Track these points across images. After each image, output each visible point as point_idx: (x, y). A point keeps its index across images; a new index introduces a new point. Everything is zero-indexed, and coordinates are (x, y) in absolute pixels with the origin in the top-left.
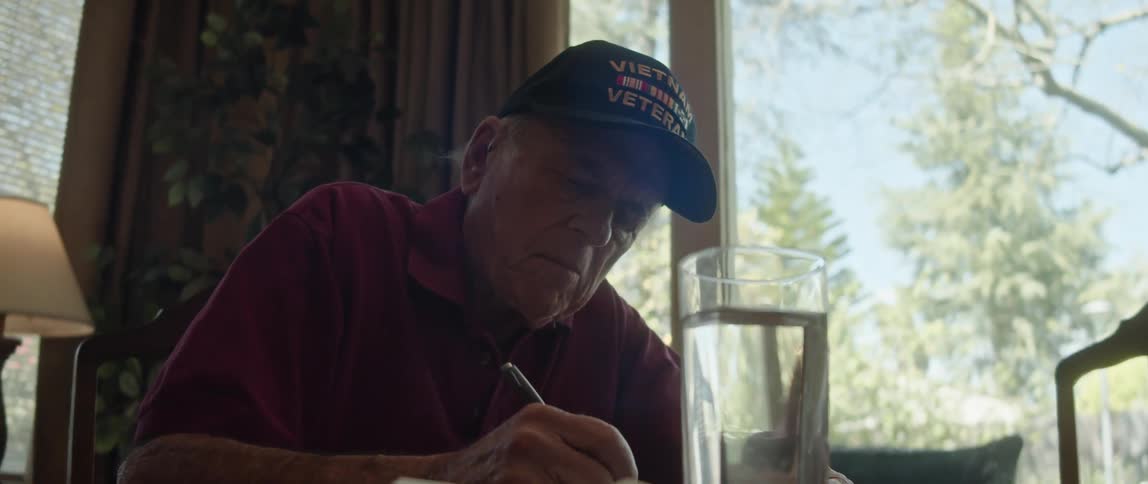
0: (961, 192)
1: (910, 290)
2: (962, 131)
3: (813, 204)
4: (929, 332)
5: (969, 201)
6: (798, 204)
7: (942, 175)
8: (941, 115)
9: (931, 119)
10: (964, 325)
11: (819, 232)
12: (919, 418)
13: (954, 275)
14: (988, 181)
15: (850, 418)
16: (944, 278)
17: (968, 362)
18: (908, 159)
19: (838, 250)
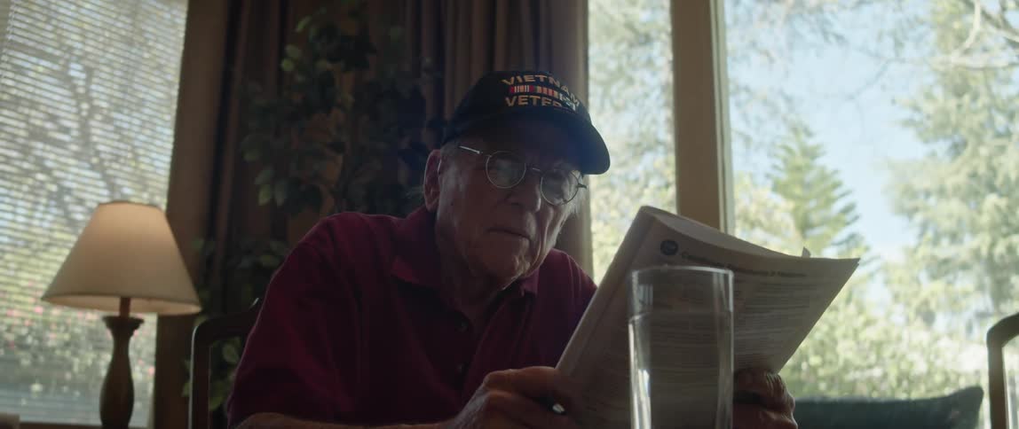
0: (959, 160)
1: (915, 251)
2: (959, 106)
3: (823, 177)
4: (932, 289)
5: (966, 170)
6: (810, 176)
7: (942, 147)
8: (938, 92)
9: (929, 96)
10: (965, 282)
11: (830, 201)
12: (921, 367)
13: (954, 237)
14: (984, 151)
15: (857, 368)
16: (945, 242)
17: (968, 315)
18: (910, 133)
19: (848, 217)
